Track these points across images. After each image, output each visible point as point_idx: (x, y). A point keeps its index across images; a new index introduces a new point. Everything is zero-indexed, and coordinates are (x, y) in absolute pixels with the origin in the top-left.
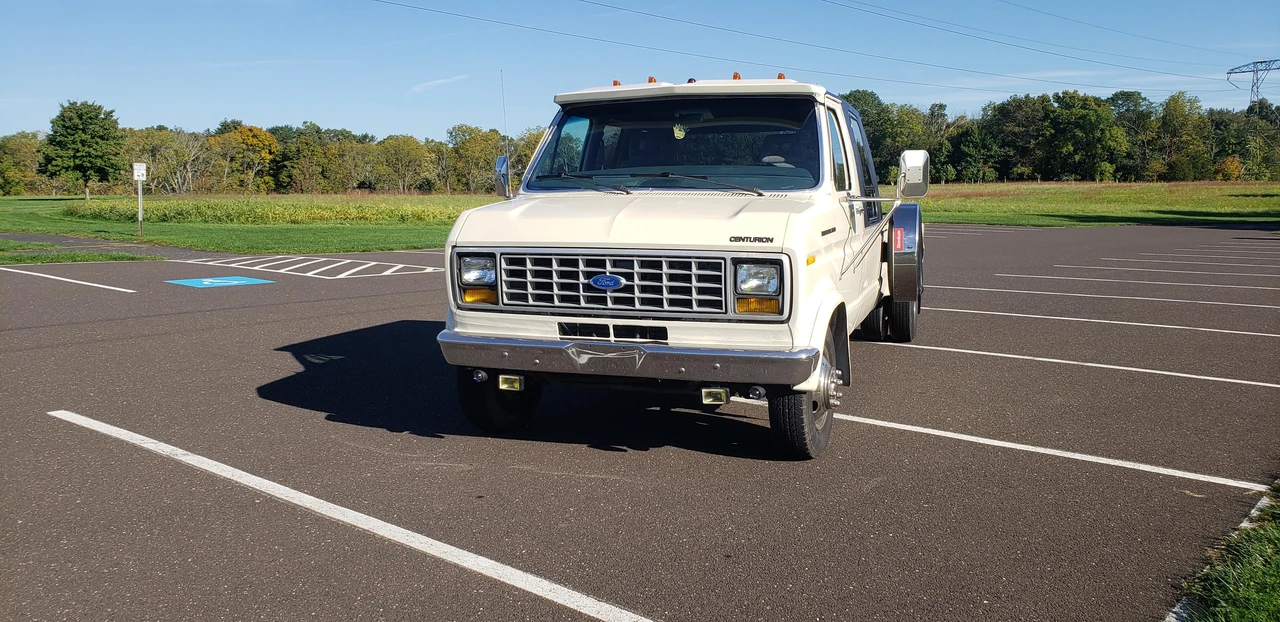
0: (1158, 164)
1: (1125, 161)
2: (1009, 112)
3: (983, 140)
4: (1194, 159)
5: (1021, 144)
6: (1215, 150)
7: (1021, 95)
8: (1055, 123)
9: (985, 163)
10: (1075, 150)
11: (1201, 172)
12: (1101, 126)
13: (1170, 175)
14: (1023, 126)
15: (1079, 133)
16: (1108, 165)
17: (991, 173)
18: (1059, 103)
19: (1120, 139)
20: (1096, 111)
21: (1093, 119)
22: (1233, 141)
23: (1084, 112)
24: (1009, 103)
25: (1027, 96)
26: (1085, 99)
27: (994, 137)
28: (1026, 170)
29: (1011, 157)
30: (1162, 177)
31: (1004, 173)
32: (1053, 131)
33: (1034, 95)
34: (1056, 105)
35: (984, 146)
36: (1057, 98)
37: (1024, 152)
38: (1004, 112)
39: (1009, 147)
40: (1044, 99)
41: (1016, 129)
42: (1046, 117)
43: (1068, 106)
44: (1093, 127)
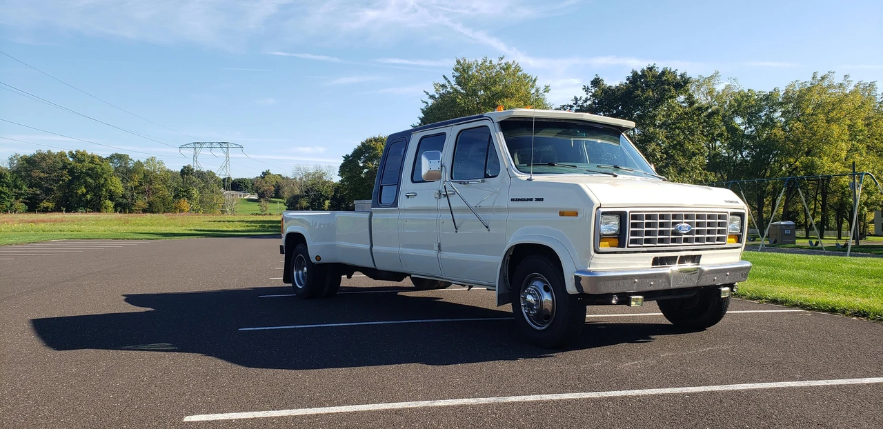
0: (141, 203)
1: (120, 200)
2: (35, 162)
3: (14, 181)
4: (163, 199)
5: (46, 185)
6: (173, 194)
7: (44, 150)
8: (71, 172)
9: (17, 198)
10: (87, 192)
11: (168, 207)
12: (105, 176)
13: (150, 209)
14: (47, 173)
15: (89, 180)
16: (110, 202)
17: (23, 207)
18: (73, 158)
19: (117, 186)
20: (101, 165)
21: (99, 171)
22: (182, 190)
23: (93, 166)
24: (35, 156)
25: (49, 152)
26: (93, 157)
27: (23, 179)
28: (51, 205)
29: (38, 195)
30: (145, 211)
31: (33, 206)
32: (70, 178)
33: (55, 151)
34: (71, 159)
35: (16, 186)
36: (72, 155)
37: (48, 191)
38: (31, 163)
39: (36, 187)
40: (62, 155)
41: (42, 175)
42: (64, 167)
43: (81, 161)
44: (98, 176)
